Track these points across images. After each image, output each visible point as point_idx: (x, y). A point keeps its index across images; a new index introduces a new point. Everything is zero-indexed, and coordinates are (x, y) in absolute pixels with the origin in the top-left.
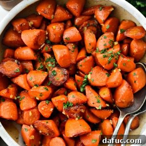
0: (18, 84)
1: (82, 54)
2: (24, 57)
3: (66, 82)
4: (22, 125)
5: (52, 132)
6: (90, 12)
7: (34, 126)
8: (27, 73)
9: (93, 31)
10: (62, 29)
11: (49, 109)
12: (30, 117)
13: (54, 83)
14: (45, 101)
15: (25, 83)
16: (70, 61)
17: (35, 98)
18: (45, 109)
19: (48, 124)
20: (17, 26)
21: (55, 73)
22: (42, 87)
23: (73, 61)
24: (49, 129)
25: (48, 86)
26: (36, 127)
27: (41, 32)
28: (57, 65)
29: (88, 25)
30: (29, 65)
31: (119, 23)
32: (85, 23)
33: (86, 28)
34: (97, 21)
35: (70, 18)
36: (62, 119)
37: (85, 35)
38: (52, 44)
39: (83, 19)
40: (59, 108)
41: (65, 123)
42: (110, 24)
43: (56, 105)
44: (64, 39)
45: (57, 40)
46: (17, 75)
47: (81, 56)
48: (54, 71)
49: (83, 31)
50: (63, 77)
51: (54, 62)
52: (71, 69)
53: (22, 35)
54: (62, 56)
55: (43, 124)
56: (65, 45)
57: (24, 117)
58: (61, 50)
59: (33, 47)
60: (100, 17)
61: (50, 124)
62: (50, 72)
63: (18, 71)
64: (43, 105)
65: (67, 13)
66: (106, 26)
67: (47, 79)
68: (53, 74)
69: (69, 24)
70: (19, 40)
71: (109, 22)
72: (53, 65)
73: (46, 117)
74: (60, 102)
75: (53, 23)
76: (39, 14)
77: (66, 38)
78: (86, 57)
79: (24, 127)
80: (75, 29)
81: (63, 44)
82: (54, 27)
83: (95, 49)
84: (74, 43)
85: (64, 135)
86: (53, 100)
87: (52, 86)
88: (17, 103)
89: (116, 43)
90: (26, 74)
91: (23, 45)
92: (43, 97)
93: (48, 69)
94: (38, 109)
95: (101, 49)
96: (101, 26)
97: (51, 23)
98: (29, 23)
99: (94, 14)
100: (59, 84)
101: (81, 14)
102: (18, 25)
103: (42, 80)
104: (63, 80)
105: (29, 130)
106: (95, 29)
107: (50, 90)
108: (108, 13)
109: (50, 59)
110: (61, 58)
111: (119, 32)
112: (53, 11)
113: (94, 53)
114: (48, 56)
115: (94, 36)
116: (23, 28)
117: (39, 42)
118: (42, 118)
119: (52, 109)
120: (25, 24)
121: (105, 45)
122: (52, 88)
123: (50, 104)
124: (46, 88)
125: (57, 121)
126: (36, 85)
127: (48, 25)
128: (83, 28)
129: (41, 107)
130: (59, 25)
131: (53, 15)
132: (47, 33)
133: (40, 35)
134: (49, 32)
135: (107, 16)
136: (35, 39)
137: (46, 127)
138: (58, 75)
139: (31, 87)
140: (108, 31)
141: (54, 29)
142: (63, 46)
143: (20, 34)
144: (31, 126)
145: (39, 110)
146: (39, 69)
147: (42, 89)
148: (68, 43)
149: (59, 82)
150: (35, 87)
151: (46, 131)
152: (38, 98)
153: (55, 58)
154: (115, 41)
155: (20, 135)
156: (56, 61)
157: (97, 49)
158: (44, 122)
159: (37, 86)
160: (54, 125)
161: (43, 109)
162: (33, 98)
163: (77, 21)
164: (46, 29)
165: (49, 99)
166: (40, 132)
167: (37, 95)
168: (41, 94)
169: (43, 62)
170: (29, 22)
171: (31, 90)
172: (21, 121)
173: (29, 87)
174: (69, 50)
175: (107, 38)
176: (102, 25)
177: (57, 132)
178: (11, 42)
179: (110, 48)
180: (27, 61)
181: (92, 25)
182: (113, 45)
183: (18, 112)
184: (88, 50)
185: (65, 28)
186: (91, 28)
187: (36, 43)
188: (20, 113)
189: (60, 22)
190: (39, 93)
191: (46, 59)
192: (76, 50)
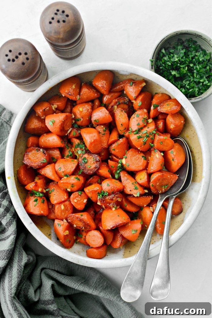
0: (47, 175)
1: (114, 136)
2: (50, 145)
3: (99, 169)
4: (54, 220)
5: (88, 225)
6: (119, 88)
7: (67, 220)
8: (55, 163)
9: (124, 109)
10: (90, 110)
11: (82, 200)
12: (62, 211)
13: (85, 171)
14: (77, 193)
15: (53, 174)
16: (102, 145)
17: (66, 189)
18: (78, 201)
19: (82, 217)
20: (39, 111)
21: (86, 161)
22: (73, 177)
23: (105, 145)
24: (84, 222)
25: (80, 175)
26: (70, 221)
27: (67, 116)
28: (88, 152)
29: (118, 103)
30: (56, 153)
31: (152, 97)
32: (114, 101)
33: (116, 107)
34: (128, 97)
35: (98, 96)
36: (98, 210)
37: (116, 115)
38: (80, 127)
39: (112, 96)
40: (93, 199)
41: (101, 214)
42: (142, 100)
43: (90, 195)
44: (93, 122)
45: (85, 123)
46: (44, 166)
47: (113, 140)
48: (85, 158)
49: (113, 111)
50: (96, 164)
51: (84, 148)
52: (103, 154)
53: (46, 121)
54: (93, 141)
55: (77, 218)
56: (94, 128)
57: (56, 211)
58: (91, 135)
59: (59, 134)
60: (130, 93)
61: (85, 216)
62: (80, 159)
63: (45, 161)
64: (76, 197)
65: (93, 91)
66: (138, 103)
67: (78, 168)
68: (83, 162)
69: (97, 103)
70: (43, 126)
71: (140, 98)
72: (83, 151)
73: (80, 209)
74: (94, 192)
75: (79, 104)
76: (63, 96)
77: (95, 121)
78: (118, 140)
79: (56, 222)
80: (104, 109)
81: (93, 127)
82: (81, 109)
83: (127, 129)
84: (104, 125)
85: (101, 228)
86: (87, 190)
87: (83, 174)
88: (47, 197)
89: (150, 121)
90: (53, 164)
91: (48, 132)
92: (75, 188)
93: (77, 156)
94: (70, 201)
95: (134, 130)
96: (132, 103)
97: (76, 105)
98: (53, 107)
99: (123, 90)
100: (92, 172)
101: (110, 91)
102: (41, 110)
103: (73, 170)
104: (96, 168)
105: (63, 225)
106: (126, 107)
107: (81, 178)
108: (140, 89)
109: (78, 145)
110: (91, 144)
111: (152, 108)
112: (78, 90)
113: (127, 134)
114: (76, 141)
115: (126, 115)
116: (46, 113)
117: (65, 127)
118: (75, 210)
119: (85, 201)
120: (48, 108)
121: (138, 125)
122: (83, 177)
123: (83, 195)
124: (77, 178)
125: (92, 212)
126: (66, 175)
127: (74, 106)
128: (112, 106)
129: (74, 199)
130: (86, 106)
131: (78, 96)
132: (73, 117)
133: (66, 119)
134: (75, 115)
135: (138, 92)
136: (61, 124)
137: (81, 220)
138: (90, 162)
139: (61, 178)
140: (141, 108)
141: (81, 112)
142: (92, 130)
143: (44, 119)
144: (65, 221)
145: (72, 203)
146: (68, 156)
147: (73, 180)
148: (98, 125)
149: (91, 170)
150: (65, 178)
151: (81, 225)
152: (69, 190)
153: (84, 144)
154: (149, 118)
155: (52, 231)
156: (85, 146)
157: (130, 129)
158: (78, 215)
159: (68, 176)
160: (90, 217)
161: (76, 201)
162: (64, 190)
163: (105, 99)
164: (71, 112)
165: (82, 189)
166: (75, 226)
167: (68, 187)
168: (73, 185)
169: (71, 148)
170: (53, 105)
171: (62, 182)
172: (52, 216)
173: (58, 178)
174: (99, 133)
175: (140, 116)
176: (133, 101)
177: (93, 225)
178: (34, 129)
179: (145, 126)
180: (54, 148)
181: (122, 103)
182: (147, 123)
183: (48, 205)
184: (120, 132)
185: (93, 109)
186: (122, 106)
187: (63, 129)
188: (50, 207)
189: (87, 102)
190: (70, 183)
191: (74, 145)
192: (108, 132)
